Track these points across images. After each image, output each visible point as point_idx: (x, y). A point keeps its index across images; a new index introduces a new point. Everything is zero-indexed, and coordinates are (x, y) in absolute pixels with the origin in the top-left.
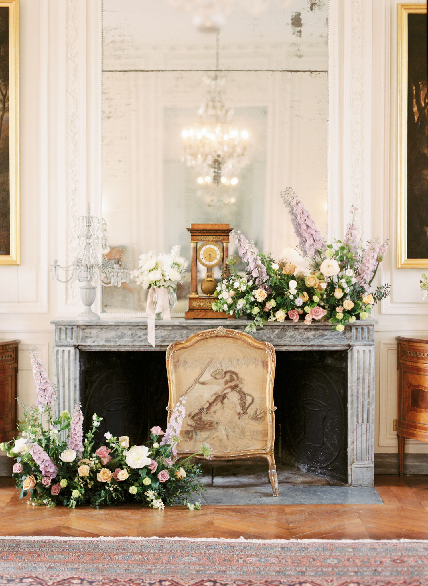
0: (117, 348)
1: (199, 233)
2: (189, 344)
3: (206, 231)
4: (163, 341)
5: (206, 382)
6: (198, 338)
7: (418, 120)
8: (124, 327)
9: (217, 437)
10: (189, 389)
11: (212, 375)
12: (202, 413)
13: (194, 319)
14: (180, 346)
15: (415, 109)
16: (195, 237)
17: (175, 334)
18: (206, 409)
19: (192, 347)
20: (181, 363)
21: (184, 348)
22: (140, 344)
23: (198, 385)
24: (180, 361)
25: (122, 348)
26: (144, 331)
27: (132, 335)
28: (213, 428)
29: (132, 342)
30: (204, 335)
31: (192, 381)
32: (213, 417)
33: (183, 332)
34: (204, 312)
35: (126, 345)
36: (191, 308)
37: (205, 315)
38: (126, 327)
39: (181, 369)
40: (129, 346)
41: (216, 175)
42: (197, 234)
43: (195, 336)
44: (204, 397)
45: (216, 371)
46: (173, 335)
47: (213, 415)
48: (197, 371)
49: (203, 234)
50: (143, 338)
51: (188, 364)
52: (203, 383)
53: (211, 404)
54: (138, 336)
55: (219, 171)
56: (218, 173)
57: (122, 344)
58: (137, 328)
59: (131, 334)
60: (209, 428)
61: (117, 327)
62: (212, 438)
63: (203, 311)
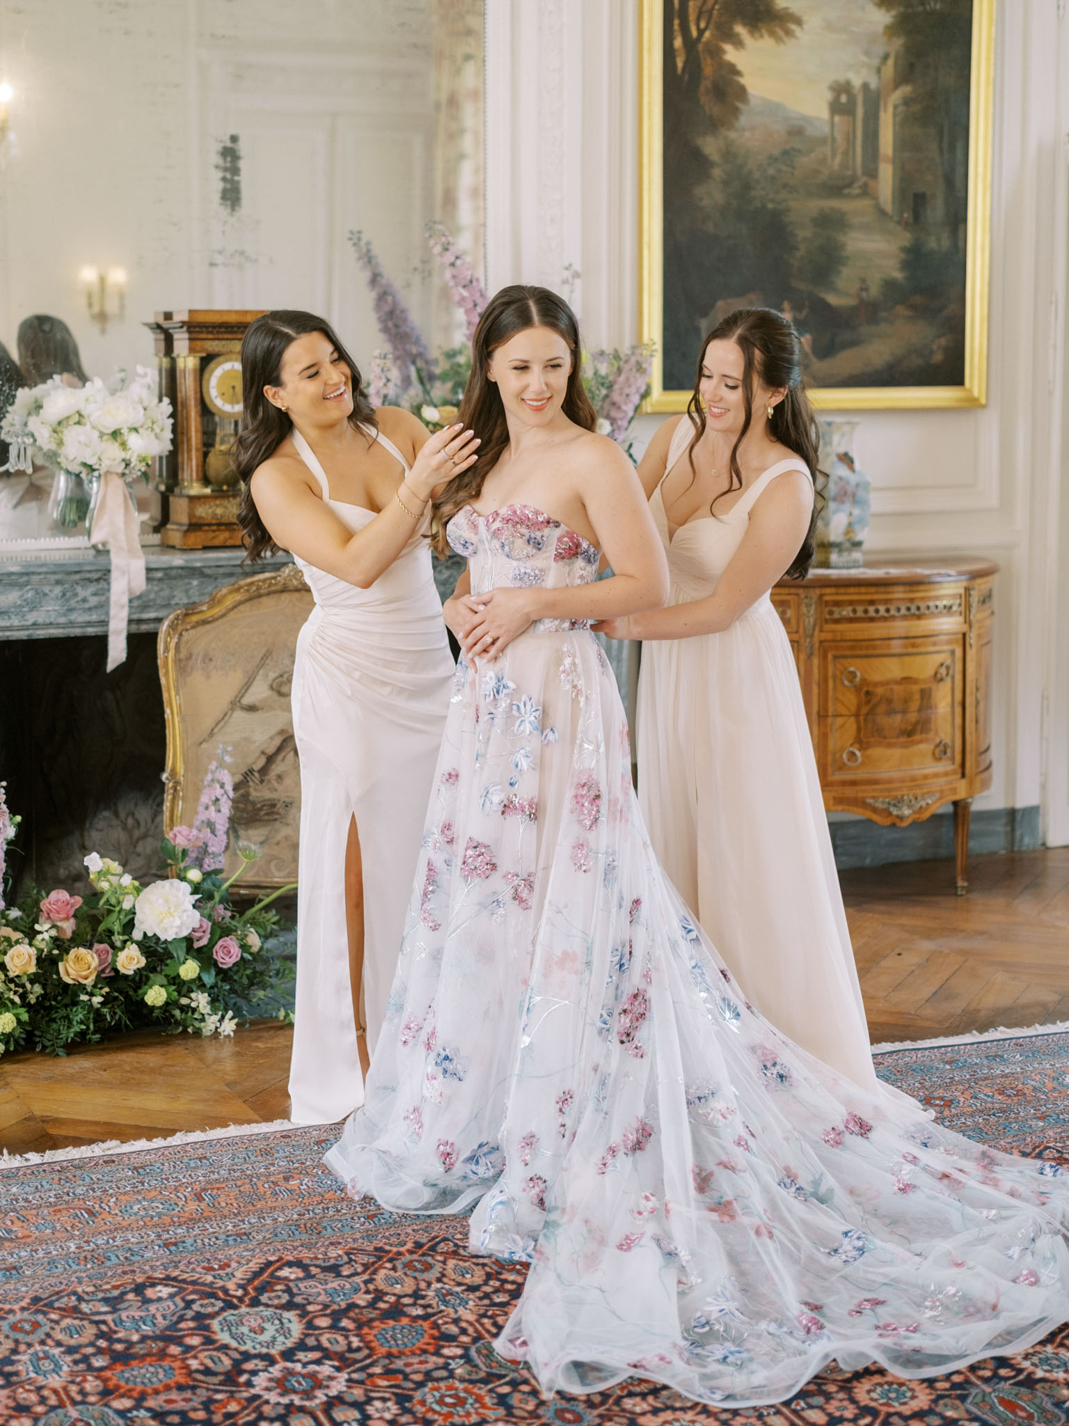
0: (26, 633)
1: (208, 332)
2: (216, 611)
3: (226, 328)
4: (145, 607)
5: (257, 704)
6: (238, 597)
7: (684, 68)
8: (42, 576)
9: (286, 838)
10: (217, 724)
11: (271, 688)
12: (251, 783)
13: (206, 548)
14: (194, 619)
15: (678, 42)
16: (199, 343)
17: (171, 588)
18: (259, 771)
19: (225, 619)
20: (197, 660)
21: (205, 622)
22: (86, 618)
23: (239, 715)
24: (194, 657)
25: (38, 632)
26: (95, 583)
27: (64, 595)
28: (276, 817)
29: (65, 615)
30: (254, 588)
31: (224, 703)
32: (276, 790)
33: (190, 583)
34: (227, 530)
35: (51, 624)
36: (194, 521)
37: (231, 538)
38: (48, 576)
39: (197, 678)
40: (58, 626)
41: (229, 186)
42: (203, 336)
43: (231, 592)
44: (255, 742)
45: (281, 676)
46: (166, 593)
47: (276, 785)
48: (236, 679)
49: (216, 336)
50: (94, 601)
51: (213, 663)
52: (252, 708)
53: (270, 759)
54: (79, 598)
55: (236, 178)
56: (232, 182)
57: (40, 621)
58: (77, 577)
59: (60, 595)
60: (266, 817)
61: (25, 579)
62: (276, 840)
63: (223, 528)
